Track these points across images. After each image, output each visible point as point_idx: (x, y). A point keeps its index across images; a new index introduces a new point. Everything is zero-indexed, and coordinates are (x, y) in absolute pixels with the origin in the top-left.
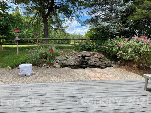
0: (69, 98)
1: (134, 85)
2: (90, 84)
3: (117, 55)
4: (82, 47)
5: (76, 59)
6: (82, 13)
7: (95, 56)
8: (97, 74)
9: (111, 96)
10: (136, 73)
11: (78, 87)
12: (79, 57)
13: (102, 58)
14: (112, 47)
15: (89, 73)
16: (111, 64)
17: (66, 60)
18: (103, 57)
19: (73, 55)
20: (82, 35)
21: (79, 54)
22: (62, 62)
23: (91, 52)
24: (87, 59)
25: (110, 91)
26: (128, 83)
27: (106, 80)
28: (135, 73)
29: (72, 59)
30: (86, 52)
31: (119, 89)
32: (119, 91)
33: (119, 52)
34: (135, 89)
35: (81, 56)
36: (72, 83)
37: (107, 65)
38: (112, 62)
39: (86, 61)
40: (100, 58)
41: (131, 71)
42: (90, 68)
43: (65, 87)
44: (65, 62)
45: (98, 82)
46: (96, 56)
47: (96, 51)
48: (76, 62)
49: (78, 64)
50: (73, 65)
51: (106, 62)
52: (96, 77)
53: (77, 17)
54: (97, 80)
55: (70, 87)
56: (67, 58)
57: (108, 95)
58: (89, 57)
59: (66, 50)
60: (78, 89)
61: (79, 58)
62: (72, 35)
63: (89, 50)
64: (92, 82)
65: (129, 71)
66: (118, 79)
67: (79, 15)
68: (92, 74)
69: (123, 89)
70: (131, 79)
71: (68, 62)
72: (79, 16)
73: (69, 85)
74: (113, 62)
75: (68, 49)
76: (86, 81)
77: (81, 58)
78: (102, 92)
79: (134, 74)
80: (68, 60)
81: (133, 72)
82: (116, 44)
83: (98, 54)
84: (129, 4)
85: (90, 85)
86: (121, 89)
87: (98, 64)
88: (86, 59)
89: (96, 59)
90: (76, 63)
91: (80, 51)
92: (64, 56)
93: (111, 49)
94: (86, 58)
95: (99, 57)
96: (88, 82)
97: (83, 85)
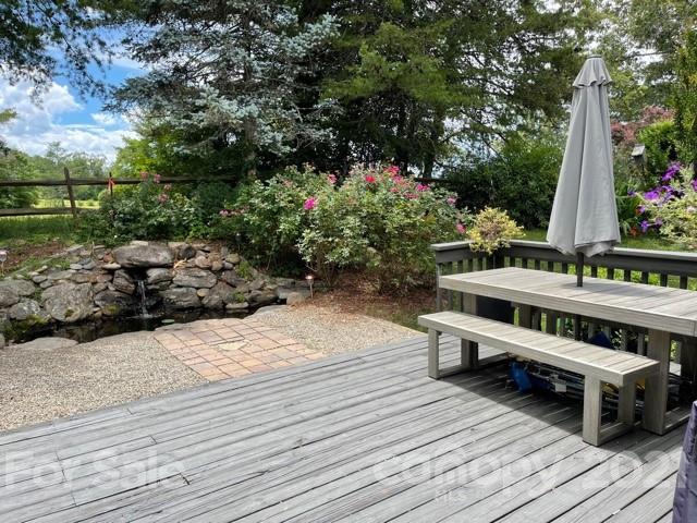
0: (111, 503)
1: (390, 367)
2: (208, 403)
3: (301, 247)
4: (124, 221)
5: (94, 283)
6: (102, 44)
7: (197, 263)
8: (225, 347)
9: (318, 434)
10: (380, 316)
11: (147, 432)
12: (111, 272)
13: (231, 266)
14: (273, 216)
15: (187, 350)
16: (274, 290)
17: (31, 297)
18: (234, 265)
19: (74, 266)
20: (102, 162)
21: (110, 258)
22: (12, 310)
23: (174, 245)
24: (156, 282)
25: (305, 415)
26: (364, 362)
27: (273, 365)
28: (375, 316)
29: (72, 286)
30: (145, 243)
31: (342, 398)
32: (343, 404)
33: (308, 234)
34: (395, 381)
35: (123, 267)
36: (102, 416)
37: (260, 299)
38: (279, 279)
39: (152, 290)
40: (224, 269)
41: (359, 309)
42: (180, 326)
43: (71, 451)
44: (28, 309)
45: (241, 384)
46: (200, 259)
47: (196, 238)
48: (97, 303)
49: (109, 313)
50: (79, 322)
51: (252, 285)
52: (227, 360)
53: (73, 65)
54: (233, 374)
55: (97, 445)
56: (37, 284)
57: (305, 436)
58: (168, 266)
59: (23, 242)
60: (149, 441)
61: (111, 281)
62: (38, 157)
63: (161, 233)
64: (212, 390)
65: (352, 312)
66: (320, 354)
67: (88, 55)
68: (202, 353)
69: (354, 392)
70: (369, 343)
71: (48, 307)
72: (85, 59)
73: (90, 431)
74: (281, 281)
75: (36, 237)
76: (182, 392)
77: (122, 280)
78: (274, 425)
79: (373, 320)
80: (44, 295)
81: (367, 314)
82: (290, 202)
83: (209, 252)
84: (325, 27)
85: (209, 406)
86: (349, 394)
87: (215, 300)
88: (150, 280)
89: (204, 273)
90: (98, 306)
91: (111, 241)
92: (19, 276)
93: (268, 224)
94: (153, 274)
95: (217, 265)
96: (193, 394)
97: (170, 416)
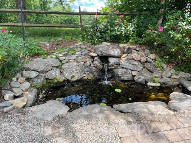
4: (101, 32)
5: (85, 62)
7: (133, 57)
12: (93, 57)
18: (152, 60)
19: (78, 53)
21: (93, 51)
24: (113, 65)
35: (98, 56)
40: (146, 62)
44: (55, 74)
47: (132, 43)
49: (90, 78)
56: (61, 61)
58: (119, 57)
61: (93, 62)
71: (64, 73)
74: (182, 74)
75: (66, 37)
77: (97, 62)
80: (63, 67)
83: (139, 51)
88: (110, 64)
89: (136, 63)
90: (85, 74)
91: (94, 42)
94: (112, 60)
95: (143, 59)
